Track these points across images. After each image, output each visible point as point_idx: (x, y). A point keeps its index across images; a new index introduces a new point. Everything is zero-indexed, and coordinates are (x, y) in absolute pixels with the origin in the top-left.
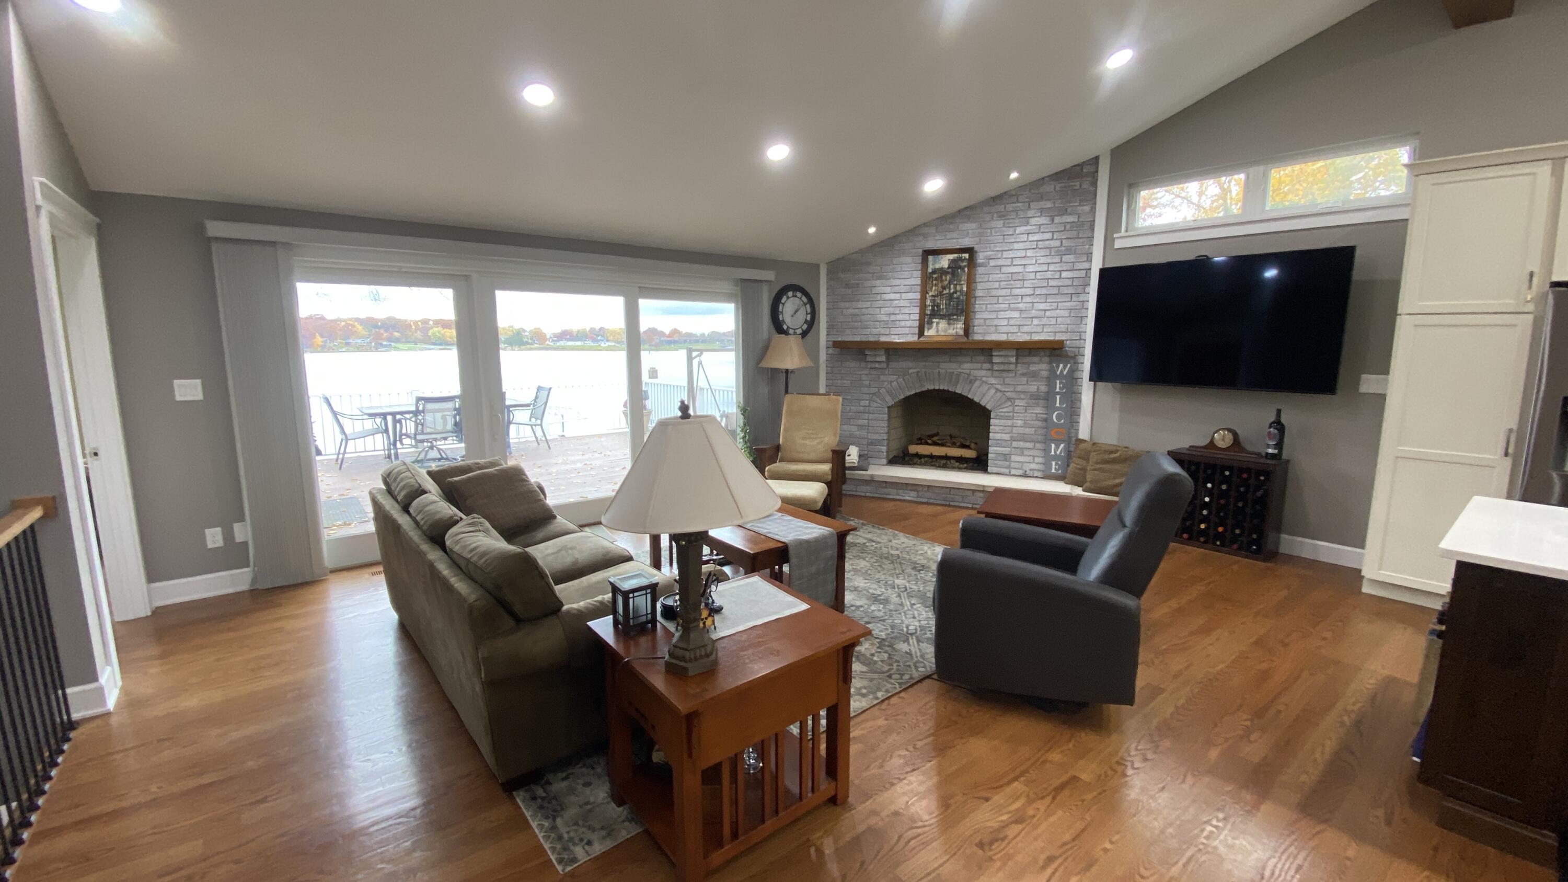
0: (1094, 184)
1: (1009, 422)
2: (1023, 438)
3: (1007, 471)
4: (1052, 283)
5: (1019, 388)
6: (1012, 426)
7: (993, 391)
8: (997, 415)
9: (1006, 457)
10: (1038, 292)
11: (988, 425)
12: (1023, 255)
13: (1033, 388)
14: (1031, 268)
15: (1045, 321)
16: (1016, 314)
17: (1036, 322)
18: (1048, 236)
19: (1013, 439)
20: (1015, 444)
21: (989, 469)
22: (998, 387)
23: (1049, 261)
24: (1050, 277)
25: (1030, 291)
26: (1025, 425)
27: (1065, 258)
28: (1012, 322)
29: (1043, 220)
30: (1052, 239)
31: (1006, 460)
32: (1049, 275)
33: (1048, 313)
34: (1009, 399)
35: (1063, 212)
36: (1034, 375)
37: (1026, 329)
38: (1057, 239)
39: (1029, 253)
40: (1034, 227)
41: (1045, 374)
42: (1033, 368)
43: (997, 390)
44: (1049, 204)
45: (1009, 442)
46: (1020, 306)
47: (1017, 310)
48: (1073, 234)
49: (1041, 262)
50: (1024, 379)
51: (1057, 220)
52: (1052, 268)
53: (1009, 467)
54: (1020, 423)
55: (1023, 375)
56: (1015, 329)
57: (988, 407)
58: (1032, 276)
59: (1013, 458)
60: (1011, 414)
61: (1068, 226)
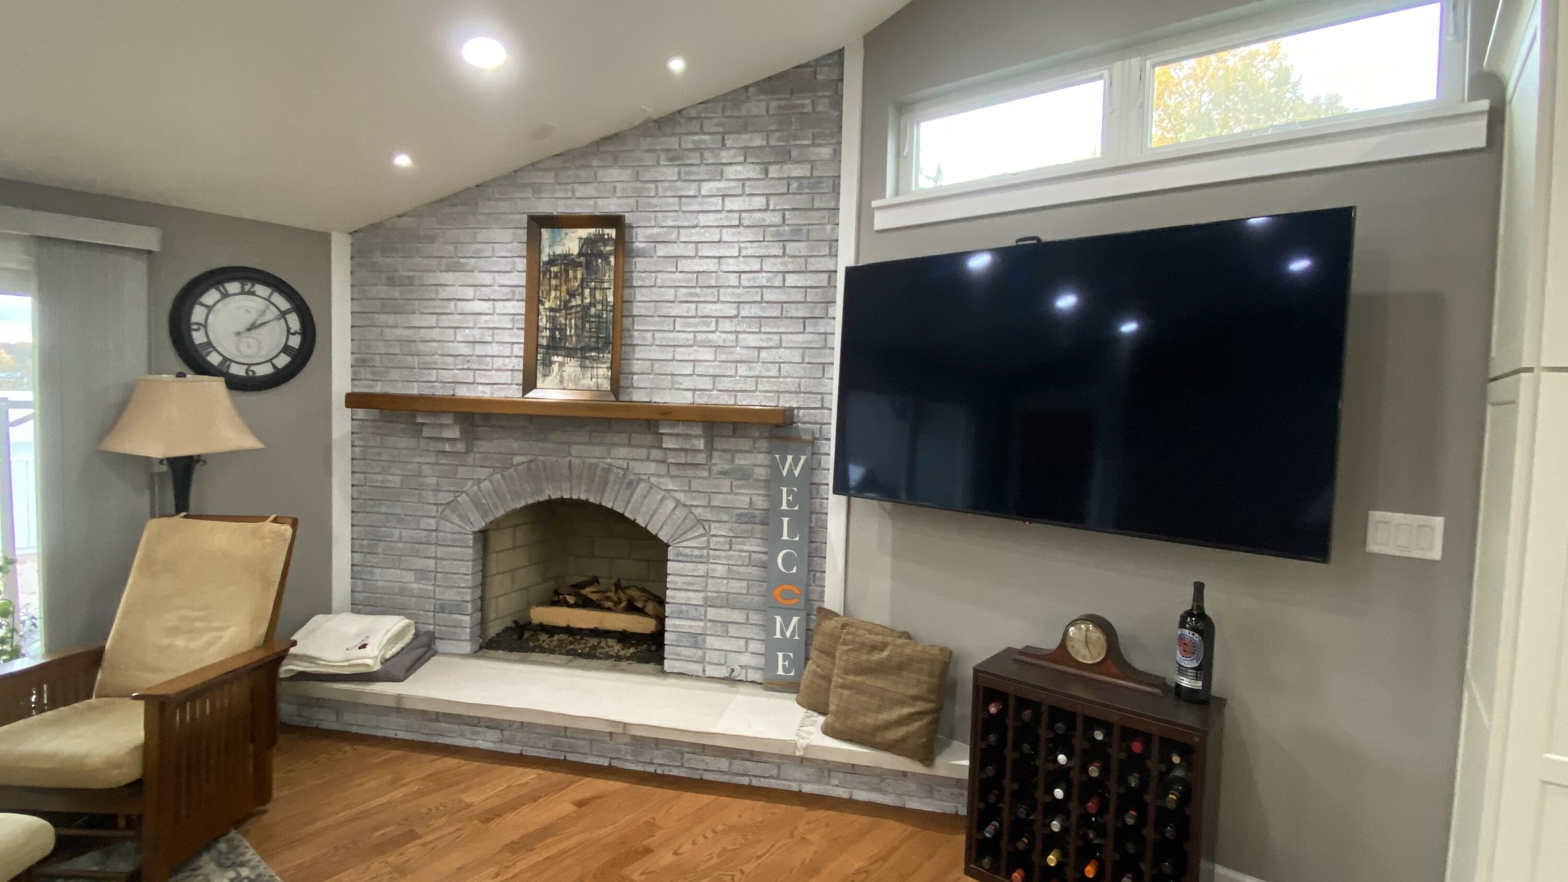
0: (837, 103)
1: (701, 569)
2: (726, 601)
3: (695, 668)
4: (769, 296)
5: (717, 501)
6: (706, 576)
7: (670, 505)
8: (679, 554)
9: (696, 640)
10: (746, 311)
11: (665, 574)
12: (717, 238)
13: (742, 501)
14: (732, 265)
15: (758, 369)
16: (707, 354)
17: (743, 370)
18: (759, 202)
19: (709, 603)
20: (712, 613)
21: (668, 665)
22: (681, 496)
23: (762, 252)
24: (764, 283)
25: (730, 311)
26: (731, 575)
27: (791, 248)
28: (700, 369)
29: (750, 171)
30: (766, 210)
31: (696, 646)
32: (763, 279)
33: (764, 354)
34: (700, 522)
35: (784, 156)
36: (744, 475)
37: (726, 384)
38: (774, 210)
39: (727, 235)
40: (733, 184)
41: (761, 473)
42: (742, 461)
43: (678, 503)
44: (758, 141)
45: (702, 609)
46: (713, 337)
47: (708, 345)
48: (802, 201)
49: (749, 252)
50: (725, 484)
51: (774, 171)
52: (768, 265)
53: (702, 661)
54: (720, 570)
55: (724, 473)
56: (707, 383)
57: (663, 536)
58: (733, 280)
59: (711, 642)
60: (705, 552)
61: (794, 186)
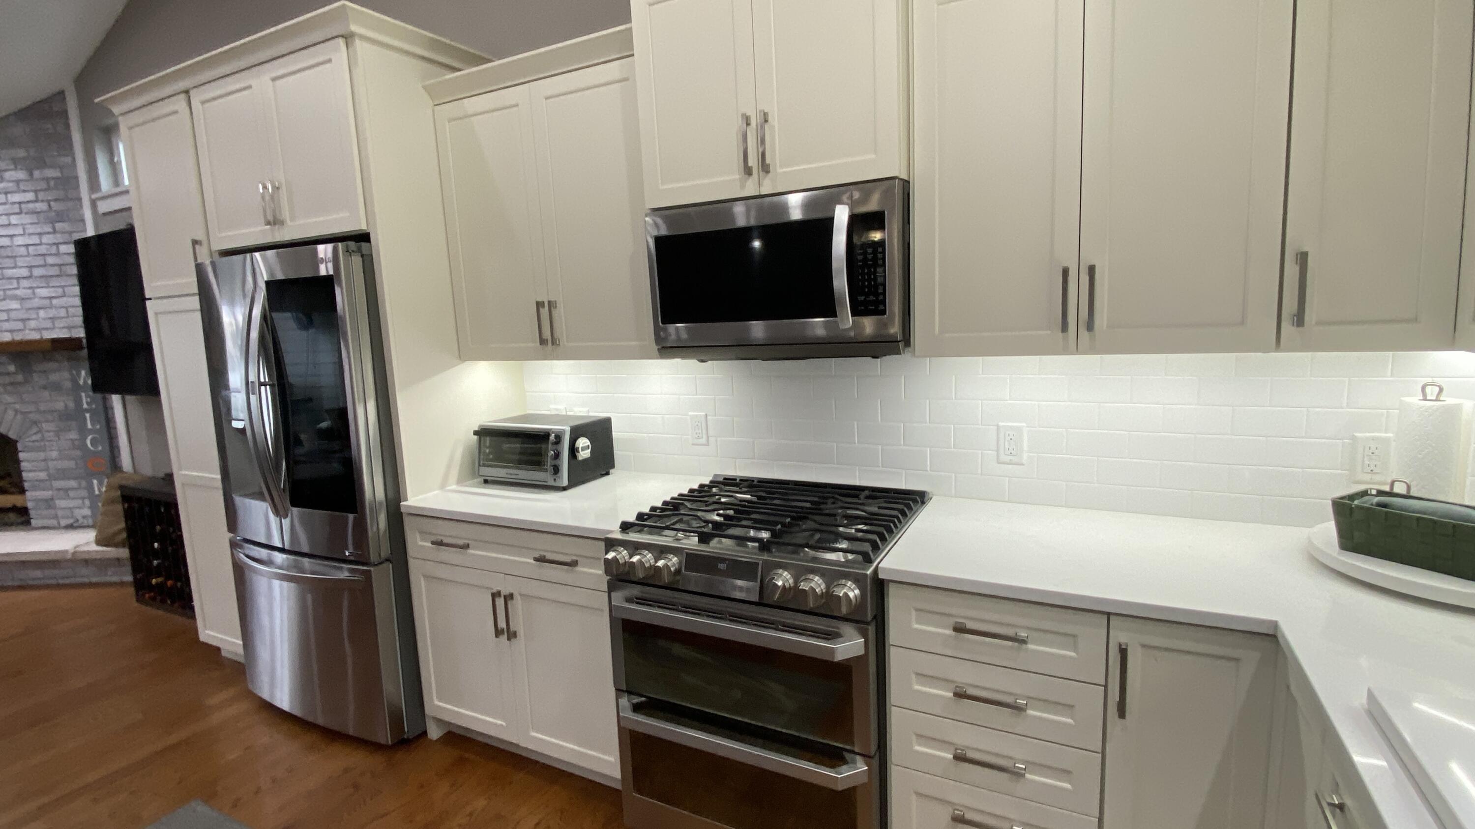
0: (67, 126)
1: (42, 455)
2: (63, 474)
3: (54, 522)
4: (50, 260)
5: (43, 407)
6: (45, 460)
7: (11, 413)
8: (26, 447)
9: (49, 503)
10: (37, 272)
11: (18, 462)
12: (7, 223)
13: (60, 406)
14: (19, 241)
15: (52, 313)
16: (15, 305)
17: (42, 313)
18: (30, 196)
19: (51, 477)
20: (58, 484)
21: (33, 522)
22: (17, 406)
23: (39, 230)
24: (45, 252)
25: (24, 272)
26: (61, 458)
27: (59, 226)
28: (13, 315)
29: (21, 175)
30: (36, 201)
31: (49, 507)
32: (43, 249)
33: (54, 301)
34: (35, 423)
35: (42, 164)
36: (56, 387)
37: (33, 324)
38: (42, 201)
39: (14, 220)
40: (11, 184)
41: (68, 384)
42: (54, 377)
43: (16, 411)
44: (21, 153)
45: (48, 483)
46: (18, 292)
47: (15, 298)
48: (60, 194)
49: (31, 231)
50: (46, 394)
51: (37, 174)
52: (46, 239)
53: (56, 517)
54: (54, 454)
55: (45, 388)
56: (20, 325)
57: (12, 435)
58: (23, 250)
59: (61, 503)
60: (42, 444)
61: (52, 183)
